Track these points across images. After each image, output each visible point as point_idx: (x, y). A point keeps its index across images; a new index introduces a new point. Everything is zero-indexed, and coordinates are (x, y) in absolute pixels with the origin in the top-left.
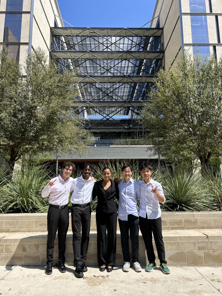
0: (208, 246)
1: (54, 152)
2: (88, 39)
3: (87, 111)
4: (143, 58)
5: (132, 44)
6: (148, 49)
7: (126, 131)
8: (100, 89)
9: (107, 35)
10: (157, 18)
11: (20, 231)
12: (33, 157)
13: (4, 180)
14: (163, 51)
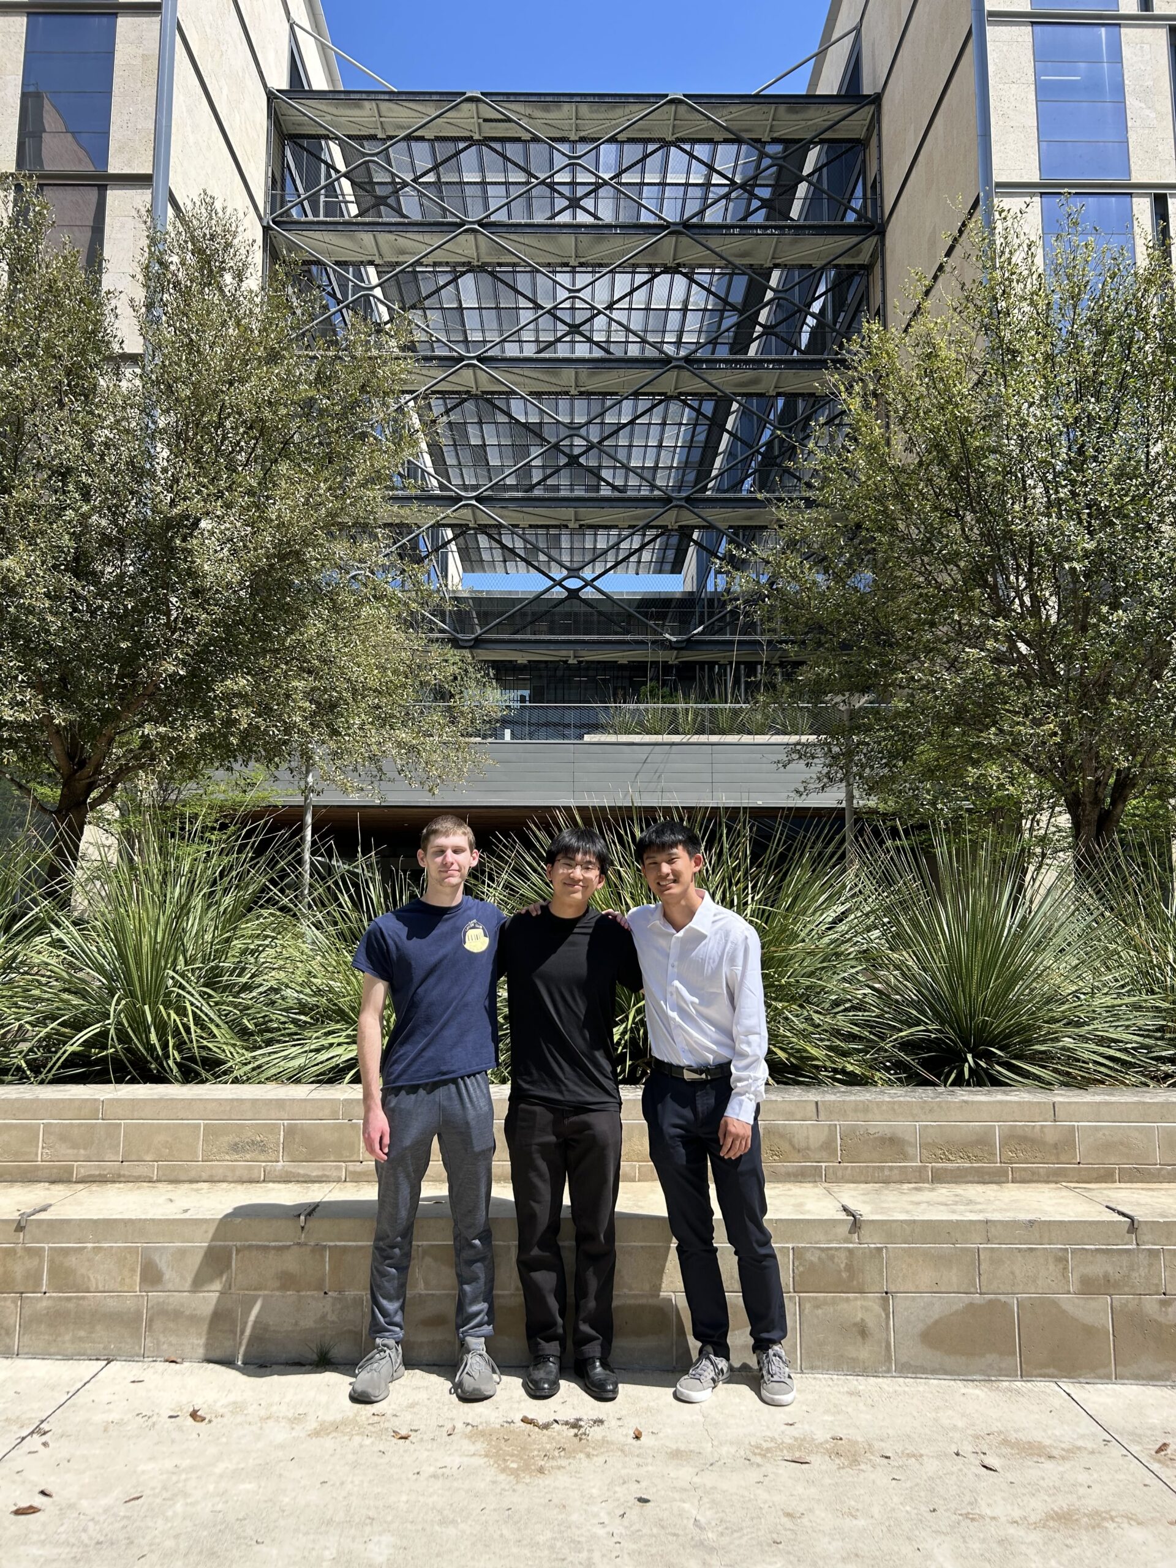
0: (1135, 1274)
1: (294, 764)
2: (469, 157)
3: (459, 550)
4: (769, 265)
5: (707, 185)
6: (794, 213)
7: (671, 658)
8: (534, 431)
9: (573, 137)
10: (848, 41)
11: (124, 1176)
12: (176, 792)
13: (37, 910)
14: (879, 221)
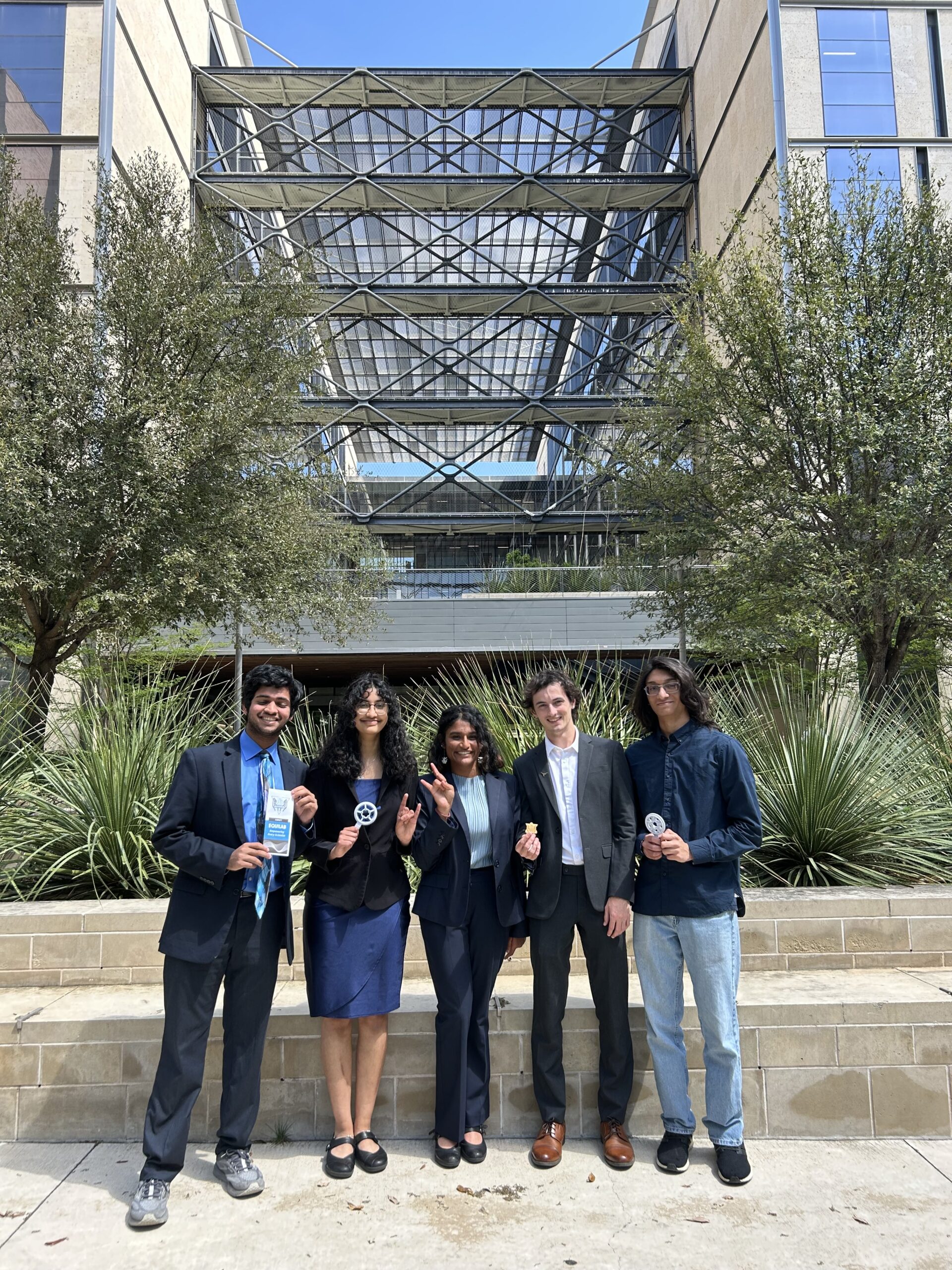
1: (228, 622)
2: (358, 122)
3: (354, 444)
4: (604, 208)
5: (554, 143)
6: (624, 166)
7: (530, 529)
8: (415, 345)
9: (443, 105)
10: (666, 25)
11: (104, 980)
12: (128, 646)
13: (21, 751)
14: (693, 172)
